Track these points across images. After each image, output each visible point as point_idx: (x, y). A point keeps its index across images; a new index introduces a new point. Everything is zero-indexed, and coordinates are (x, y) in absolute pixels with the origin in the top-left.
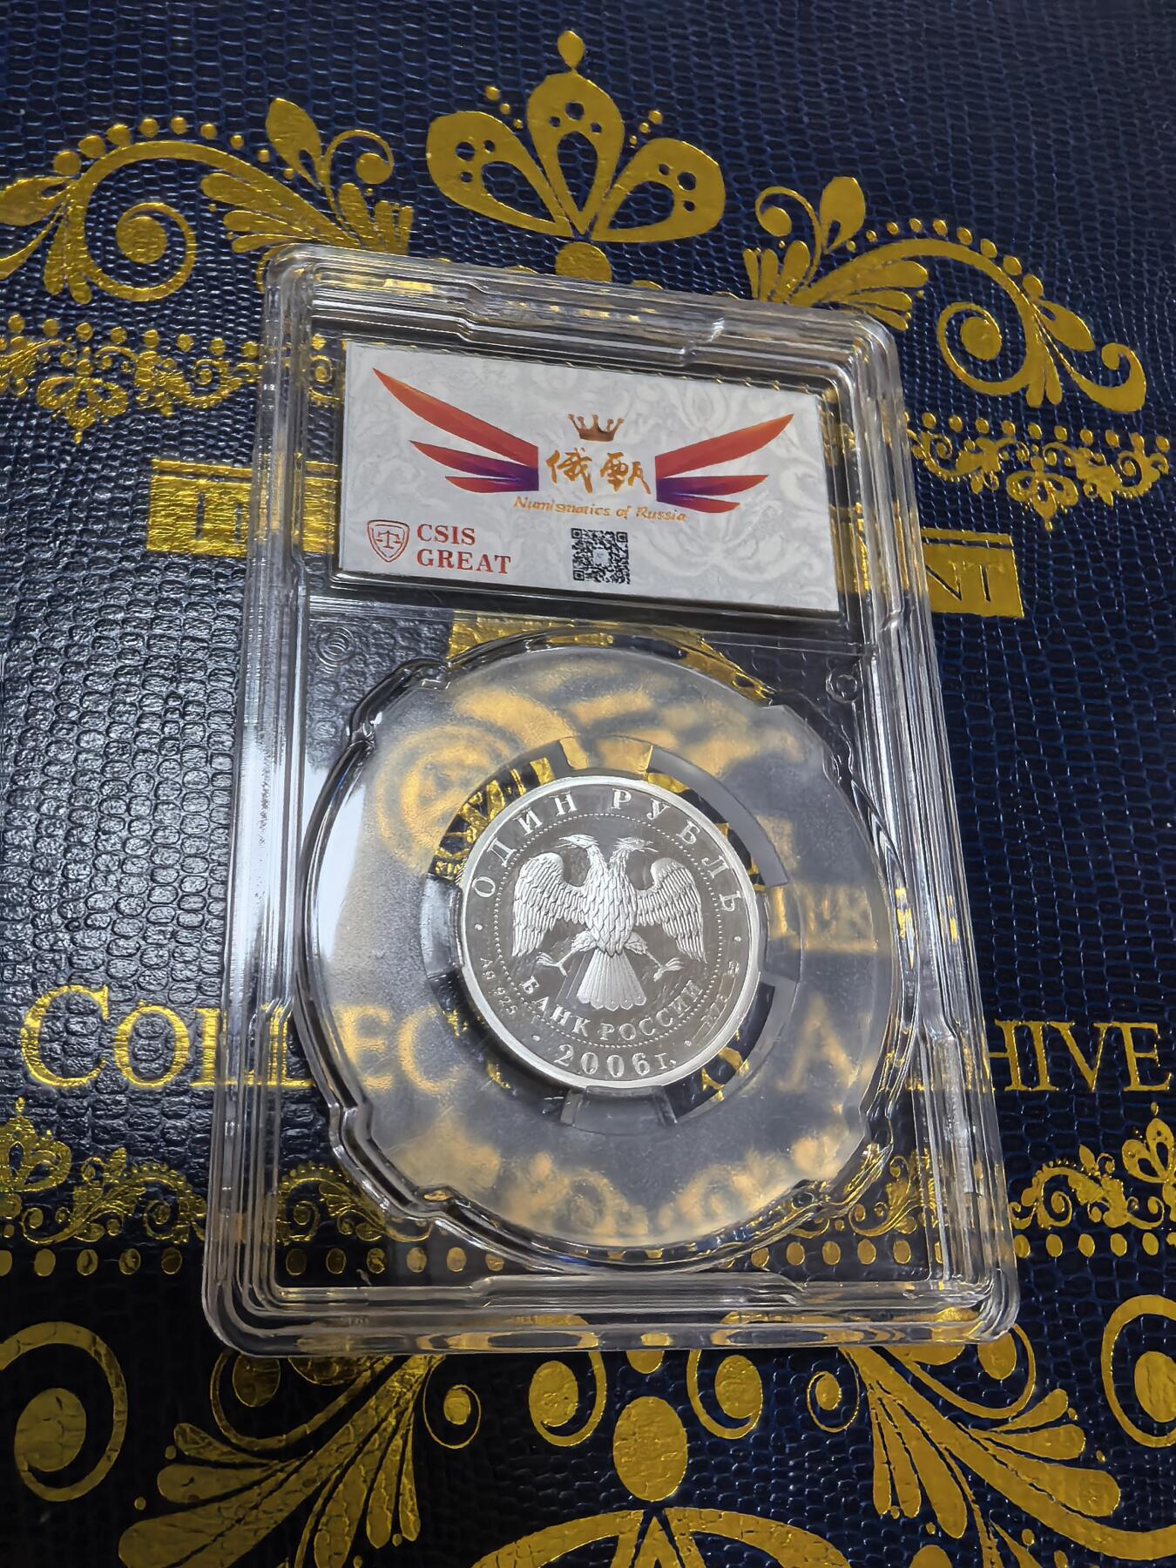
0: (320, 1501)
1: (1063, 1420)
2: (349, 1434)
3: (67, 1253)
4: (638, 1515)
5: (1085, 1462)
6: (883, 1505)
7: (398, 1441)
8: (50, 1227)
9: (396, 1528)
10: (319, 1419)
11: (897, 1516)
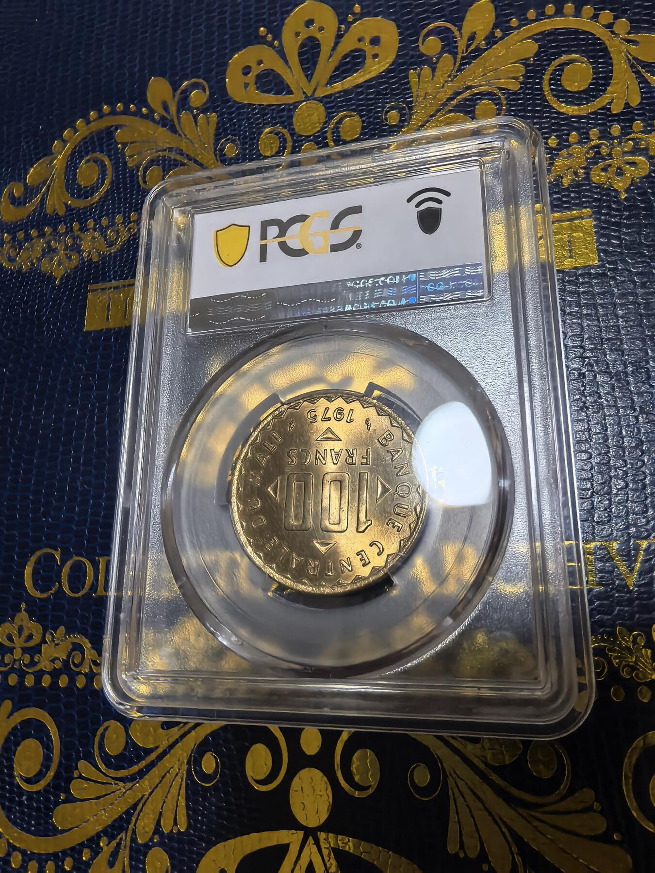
0: (141, 805)
1: (588, 809)
2: (156, 772)
3: (39, 675)
4: (301, 834)
5: (605, 838)
6: (452, 848)
7: (178, 779)
8: (33, 663)
9: (175, 823)
10: (143, 764)
11: (462, 855)
